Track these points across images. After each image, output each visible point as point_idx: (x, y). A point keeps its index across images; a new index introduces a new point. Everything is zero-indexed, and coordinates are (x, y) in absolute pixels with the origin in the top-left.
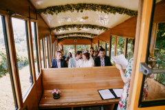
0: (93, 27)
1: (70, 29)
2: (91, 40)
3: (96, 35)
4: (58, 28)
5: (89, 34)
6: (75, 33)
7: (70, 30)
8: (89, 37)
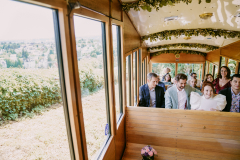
0: (217, 33)
1: (173, 37)
2: (205, 55)
3: (218, 48)
4: (154, 36)
5: (204, 46)
6: (179, 44)
7: (173, 39)
8: (204, 50)
